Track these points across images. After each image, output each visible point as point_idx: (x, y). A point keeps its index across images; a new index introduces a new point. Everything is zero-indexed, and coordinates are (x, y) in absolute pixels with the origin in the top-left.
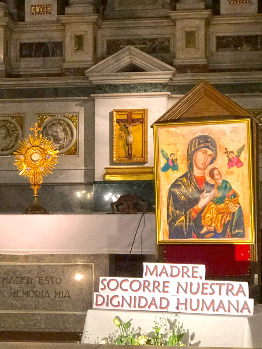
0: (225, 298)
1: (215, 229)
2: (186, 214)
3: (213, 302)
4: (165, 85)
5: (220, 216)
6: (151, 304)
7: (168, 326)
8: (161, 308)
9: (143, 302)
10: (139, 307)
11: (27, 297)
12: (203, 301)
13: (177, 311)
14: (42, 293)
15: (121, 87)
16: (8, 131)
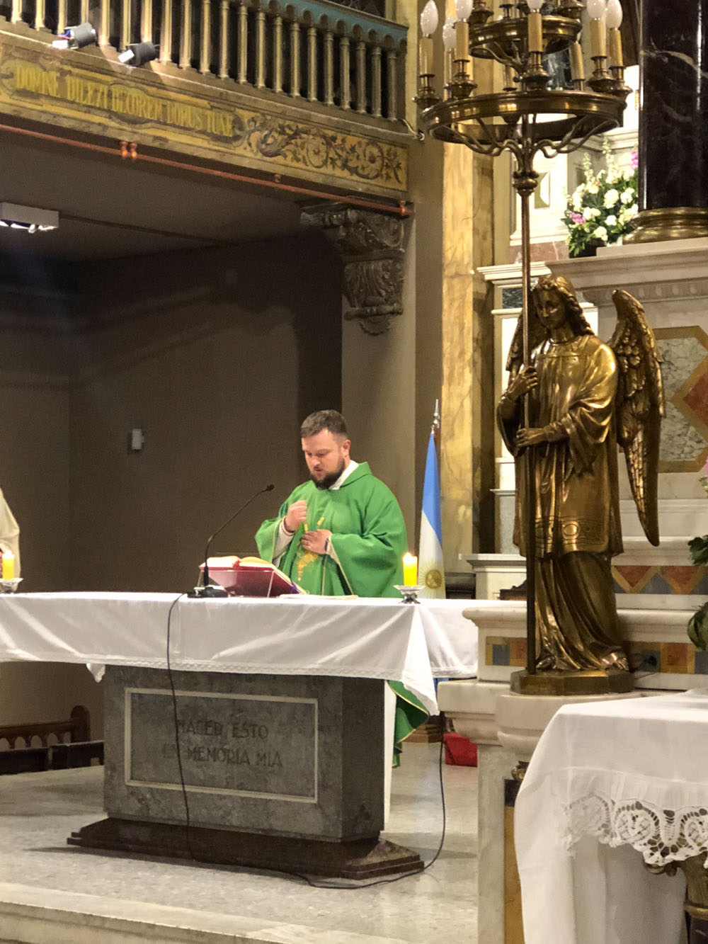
11: (215, 761)
14: (238, 754)
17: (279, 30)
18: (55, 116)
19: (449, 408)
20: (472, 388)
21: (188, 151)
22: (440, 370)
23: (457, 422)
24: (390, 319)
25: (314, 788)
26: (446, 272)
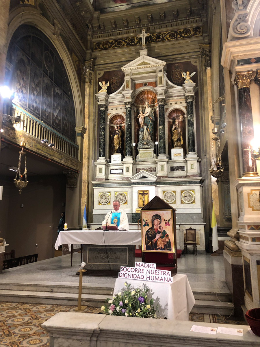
0: (163, 276)
1: (161, 247)
2: (151, 241)
3: (159, 277)
4: (154, 182)
5: (163, 243)
6: (138, 277)
7: (143, 286)
8: (141, 279)
9: (135, 276)
10: (134, 278)
11: (106, 258)
12: (156, 277)
13: (146, 280)
14: (111, 257)
15: (141, 183)
16: (106, 197)
17: (66, 144)
18: (42, 153)
21: (56, 160)
22: (81, 196)
24: (75, 188)
25: (127, 262)
26: (83, 182)
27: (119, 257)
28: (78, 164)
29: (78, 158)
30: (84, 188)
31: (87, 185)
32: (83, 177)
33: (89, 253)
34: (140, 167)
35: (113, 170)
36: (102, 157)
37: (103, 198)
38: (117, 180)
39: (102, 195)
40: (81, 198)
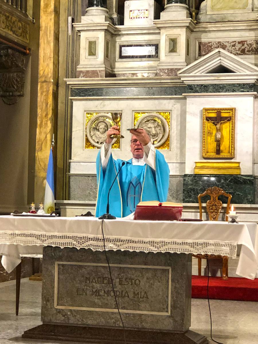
4: (252, 85)
14: (122, 293)
15: (211, 88)
16: (107, 126)
19: (40, 138)
20: (51, 130)
22: (36, 121)
23: (43, 144)
24: (18, 98)
25: (167, 308)
26: (39, 80)
27: (145, 292)
28: (27, 26)
29: (26, 11)
30: (43, 97)
31: (53, 90)
32: (41, 68)
33: (59, 278)
34: (210, 40)
35: (128, 46)
36: (97, 6)
37: (98, 130)
38: (140, 76)
39: (97, 119)
40: (36, 127)
